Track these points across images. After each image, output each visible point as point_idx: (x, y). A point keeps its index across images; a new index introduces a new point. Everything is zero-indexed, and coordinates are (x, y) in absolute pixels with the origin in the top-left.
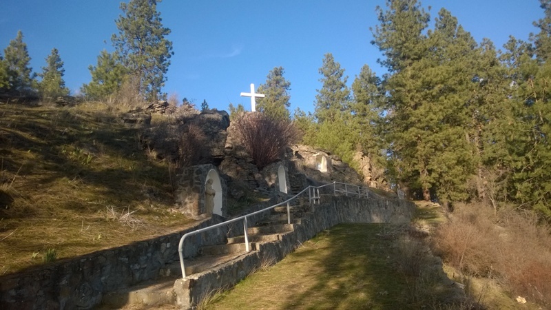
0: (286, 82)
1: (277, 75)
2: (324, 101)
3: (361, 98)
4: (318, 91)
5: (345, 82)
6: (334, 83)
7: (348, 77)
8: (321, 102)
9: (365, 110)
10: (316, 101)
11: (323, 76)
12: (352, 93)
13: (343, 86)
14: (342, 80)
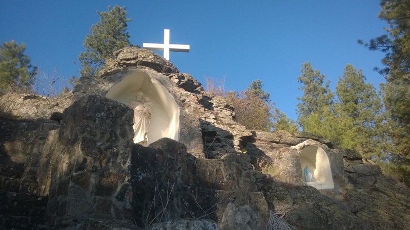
0: (265, 94)
1: (256, 89)
2: (306, 108)
3: (348, 98)
4: (298, 99)
5: (328, 86)
6: (315, 89)
7: (330, 82)
8: (303, 109)
9: (355, 109)
10: (298, 109)
11: (302, 85)
12: (336, 97)
13: (325, 91)
14: (324, 86)
